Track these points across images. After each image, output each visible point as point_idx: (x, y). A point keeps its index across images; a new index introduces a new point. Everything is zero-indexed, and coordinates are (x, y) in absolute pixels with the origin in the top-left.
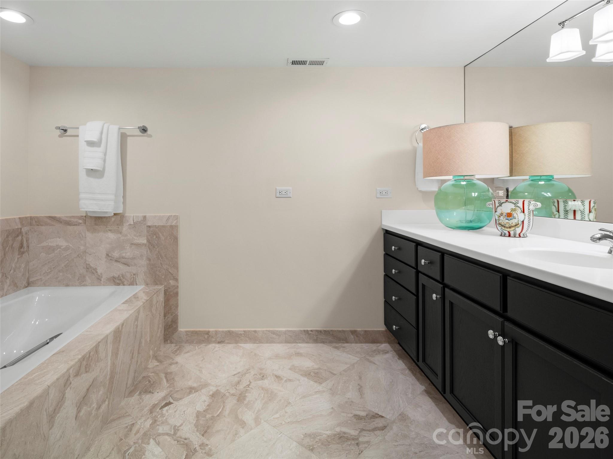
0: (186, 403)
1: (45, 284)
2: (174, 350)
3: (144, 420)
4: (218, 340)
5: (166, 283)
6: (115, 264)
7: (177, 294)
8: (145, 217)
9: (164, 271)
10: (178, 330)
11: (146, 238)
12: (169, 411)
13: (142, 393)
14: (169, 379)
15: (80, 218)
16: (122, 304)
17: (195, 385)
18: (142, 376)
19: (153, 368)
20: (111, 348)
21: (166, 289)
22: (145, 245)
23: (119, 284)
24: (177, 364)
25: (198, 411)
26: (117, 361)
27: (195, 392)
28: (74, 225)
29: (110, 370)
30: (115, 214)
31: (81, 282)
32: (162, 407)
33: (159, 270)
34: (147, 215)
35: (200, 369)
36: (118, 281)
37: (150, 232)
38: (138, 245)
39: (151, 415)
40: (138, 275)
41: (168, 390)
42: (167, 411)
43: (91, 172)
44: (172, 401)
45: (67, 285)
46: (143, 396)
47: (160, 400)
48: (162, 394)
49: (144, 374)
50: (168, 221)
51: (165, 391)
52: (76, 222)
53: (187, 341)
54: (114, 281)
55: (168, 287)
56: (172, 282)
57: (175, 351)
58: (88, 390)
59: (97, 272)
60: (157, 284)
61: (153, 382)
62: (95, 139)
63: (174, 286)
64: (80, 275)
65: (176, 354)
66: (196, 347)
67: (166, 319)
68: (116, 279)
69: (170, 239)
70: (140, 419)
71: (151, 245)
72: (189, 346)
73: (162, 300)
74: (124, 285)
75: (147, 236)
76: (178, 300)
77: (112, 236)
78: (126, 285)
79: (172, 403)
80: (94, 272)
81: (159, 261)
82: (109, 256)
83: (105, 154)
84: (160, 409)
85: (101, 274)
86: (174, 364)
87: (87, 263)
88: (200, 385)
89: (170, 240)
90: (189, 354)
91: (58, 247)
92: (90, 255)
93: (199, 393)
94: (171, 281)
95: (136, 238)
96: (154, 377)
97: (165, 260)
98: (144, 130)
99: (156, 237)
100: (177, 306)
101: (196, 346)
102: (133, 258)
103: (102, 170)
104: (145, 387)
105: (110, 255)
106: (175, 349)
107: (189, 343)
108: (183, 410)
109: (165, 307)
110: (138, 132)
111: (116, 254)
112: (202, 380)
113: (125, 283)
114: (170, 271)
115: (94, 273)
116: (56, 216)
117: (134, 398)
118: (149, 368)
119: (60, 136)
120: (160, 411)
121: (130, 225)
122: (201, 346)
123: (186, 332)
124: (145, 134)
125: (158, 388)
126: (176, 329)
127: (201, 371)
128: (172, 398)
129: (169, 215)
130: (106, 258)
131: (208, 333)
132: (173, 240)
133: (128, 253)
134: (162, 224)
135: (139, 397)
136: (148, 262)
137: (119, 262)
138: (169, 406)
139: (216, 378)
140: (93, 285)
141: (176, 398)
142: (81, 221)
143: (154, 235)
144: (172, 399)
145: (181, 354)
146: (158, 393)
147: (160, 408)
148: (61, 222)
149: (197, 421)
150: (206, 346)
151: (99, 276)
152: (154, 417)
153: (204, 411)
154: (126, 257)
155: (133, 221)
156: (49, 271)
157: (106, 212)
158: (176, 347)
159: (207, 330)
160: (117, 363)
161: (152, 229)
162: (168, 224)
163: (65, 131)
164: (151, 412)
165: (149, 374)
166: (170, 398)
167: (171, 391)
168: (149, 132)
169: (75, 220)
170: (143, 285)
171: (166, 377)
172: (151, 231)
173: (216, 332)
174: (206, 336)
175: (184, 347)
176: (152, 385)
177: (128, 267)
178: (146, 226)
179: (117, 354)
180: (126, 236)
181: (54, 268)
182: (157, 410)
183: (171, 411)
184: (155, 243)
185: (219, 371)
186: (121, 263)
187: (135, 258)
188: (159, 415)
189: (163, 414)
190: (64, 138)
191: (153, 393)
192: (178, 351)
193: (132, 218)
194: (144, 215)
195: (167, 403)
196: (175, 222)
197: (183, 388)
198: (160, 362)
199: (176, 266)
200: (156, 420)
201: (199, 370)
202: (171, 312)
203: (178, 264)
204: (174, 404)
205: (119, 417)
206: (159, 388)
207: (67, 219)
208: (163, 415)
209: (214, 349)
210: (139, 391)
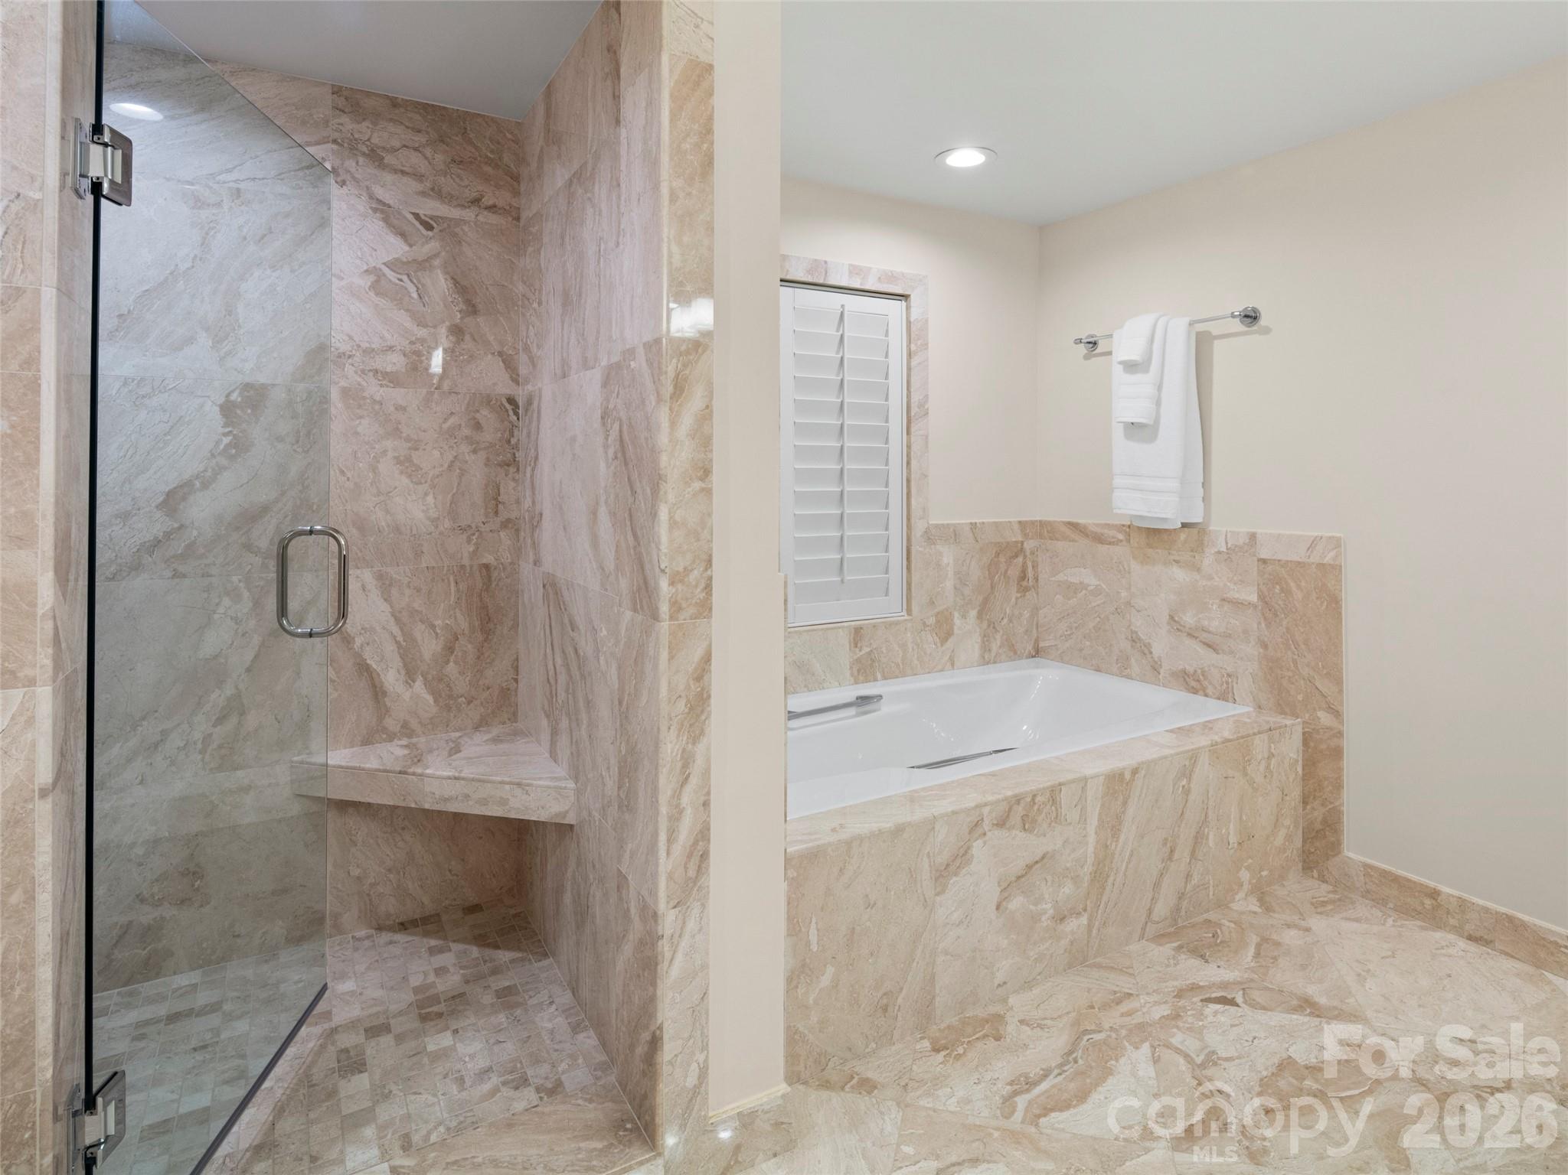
0: (1273, 1024)
1: (1062, 659)
2: (1321, 899)
3: (1156, 999)
4: (1469, 928)
5: (1307, 716)
6: (1188, 641)
7: (1337, 753)
8: (1253, 536)
9: (1302, 682)
10: (1339, 853)
11: (1256, 588)
12: (1219, 1016)
13: (1185, 950)
14: (1262, 953)
15: (1120, 528)
16: (1167, 731)
17: (1323, 1001)
18: (1205, 916)
19: (1242, 913)
20: (1098, 809)
21: (1307, 730)
22: (1255, 607)
23: (1195, 691)
24: (1307, 933)
25: (1290, 1057)
26: (1116, 845)
27: (1311, 1014)
28: (1110, 543)
29: (1093, 855)
30: (1184, 525)
31: (1123, 670)
32: (1210, 998)
33: (1290, 677)
34: (1259, 531)
35: (1363, 973)
36: (1193, 684)
37: (1266, 576)
38: (1238, 605)
39: (1175, 999)
40: (1237, 677)
41: (1246, 976)
42: (1216, 1013)
43: (1134, 429)
44: (1239, 1000)
45: (1098, 670)
46: (1183, 956)
47: (1214, 984)
48: (1229, 975)
49: (1212, 916)
50: (1312, 552)
51: (1237, 973)
52: (1113, 537)
53: (1368, 891)
54: (1185, 679)
55: (1313, 727)
56: (1325, 718)
57: (1323, 902)
58: (1029, 867)
59: (1151, 653)
60: (1283, 713)
61: (1221, 942)
62: (1135, 355)
63: (1330, 728)
64: (1121, 651)
65: (1319, 910)
66: (1390, 921)
67: (1307, 811)
68: (1188, 676)
69: (1317, 598)
70: (1148, 994)
71: (1268, 608)
72: (1371, 907)
73: (1293, 755)
74: (1206, 695)
75: (1258, 585)
76: (1341, 769)
77: (1180, 575)
78: (1211, 697)
79: (1238, 1006)
80: (1146, 651)
81: (1289, 653)
82: (1175, 621)
83: (1160, 388)
84: (1202, 1001)
85: (1160, 658)
86: (1299, 930)
87: (1134, 629)
88: (1335, 1008)
89: (1319, 602)
90: (1355, 925)
91: (1083, 586)
92: (1138, 611)
93: (1321, 1022)
94: (1320, 714)
95: (1232, 586)
96: (1230, 932)
97: (1306, 654)
98: (1251, 317)
99: (1282, 590)
100: (1338, 786)
101: (1390, 916)
102: (1228, 636)
103: (1151, 423)
104: (1197, 941)
105: (1176, 619)
106: (1326, 899)
107: (1373, 900)
108: (1254, 1035)
109: (1306, 777)
110: (1237, 326)
111: (1189, 619)
112: (1351, 1000)
113: (1210, 691)
114: (1319, 686)
115: (1145, 654)
116: (1080, 521)
117: (1161, 948)
118: (1232, 909)
119: (1087, 357)
120: (1200, 1004)
121: (1219, 552)
122: (1407, 922)
123: (1366, 866)
124: (1255, 328)
125: (1225, 959)
126: (1335, 847)
127: (1361, 979)
128: (1244, 994)
129: (1316, 534)
130: (1168, 623)
131: (1434, 894)
132: (1325, 603)
133: (1216, 620)
134: (1296, 558)
135: (1173, 953)
136: (1261, 650)
137: (1196, 638)
138: (1227, 1007)
139: (1396, 1018)
140: (1143, 680)
141: (1254, 1000)
142: (1121, 537)
143: (1277, 583)
144: (1244, 997)
145: (1332, 916)
146: (1219, 967)
147: (1204, 997)
148: (1087, 536)
149: (1273, 1074)
150: (1422, 928)
151: (1156, 662)
152: (1180, 1008)
153: (1307, 1068)
154: (1211, 629)
155: (1227, 543)
156: (1069, 633)
157: (1164, 520)
158: (1331, 896)
159: (1432, 884)
160: (1118, 849)
161: (1270, 568)
162: (1312, 560)
163: (1095, 343)
164: (1180, 994)
165: (1223, 921)
166: (1241, 992)
167: (1252, 980)
168: (1263, 321)
169: (1112, 533)
170: (1248, 706)
171: (1258, 946)
172: (1270, 574)
173: (1463, 904)
174: (1428, 902)
175: (1353, 903)
176: (1217, 945)
177: (1215, 655)
178: (1255, 559)
179: (1116, 832)
180: (1210, 578)
181: (1076, 628)
182: (1194, 999)
183: (1223, 1019)
184: (1279, 605)
185: (1420, 1006)
186: (1201, 641)
187: (1230, 636)
188: (1192, 1009)
189: (1202, 1014)
190: (1094, 359)
191: (1207, 961)
192: (1330, 907)
193: (1224, 536)
194: (1254, 530)
195: (1226, 997)
196: (1332, 554)
197: (1285, 990)
198: (1268, 909)
199: (1336, 677)
200: (1180, 1016)
201: (1359, 975)
202: (1321, 797)
203: (1340, 671)
204: (1240, 1010)
205: (1112, 968)
206: (1228, 961)
207: (1098, 530)
208: (1200, 1016)
209: (1442, 948)
210: (1179, 943)
